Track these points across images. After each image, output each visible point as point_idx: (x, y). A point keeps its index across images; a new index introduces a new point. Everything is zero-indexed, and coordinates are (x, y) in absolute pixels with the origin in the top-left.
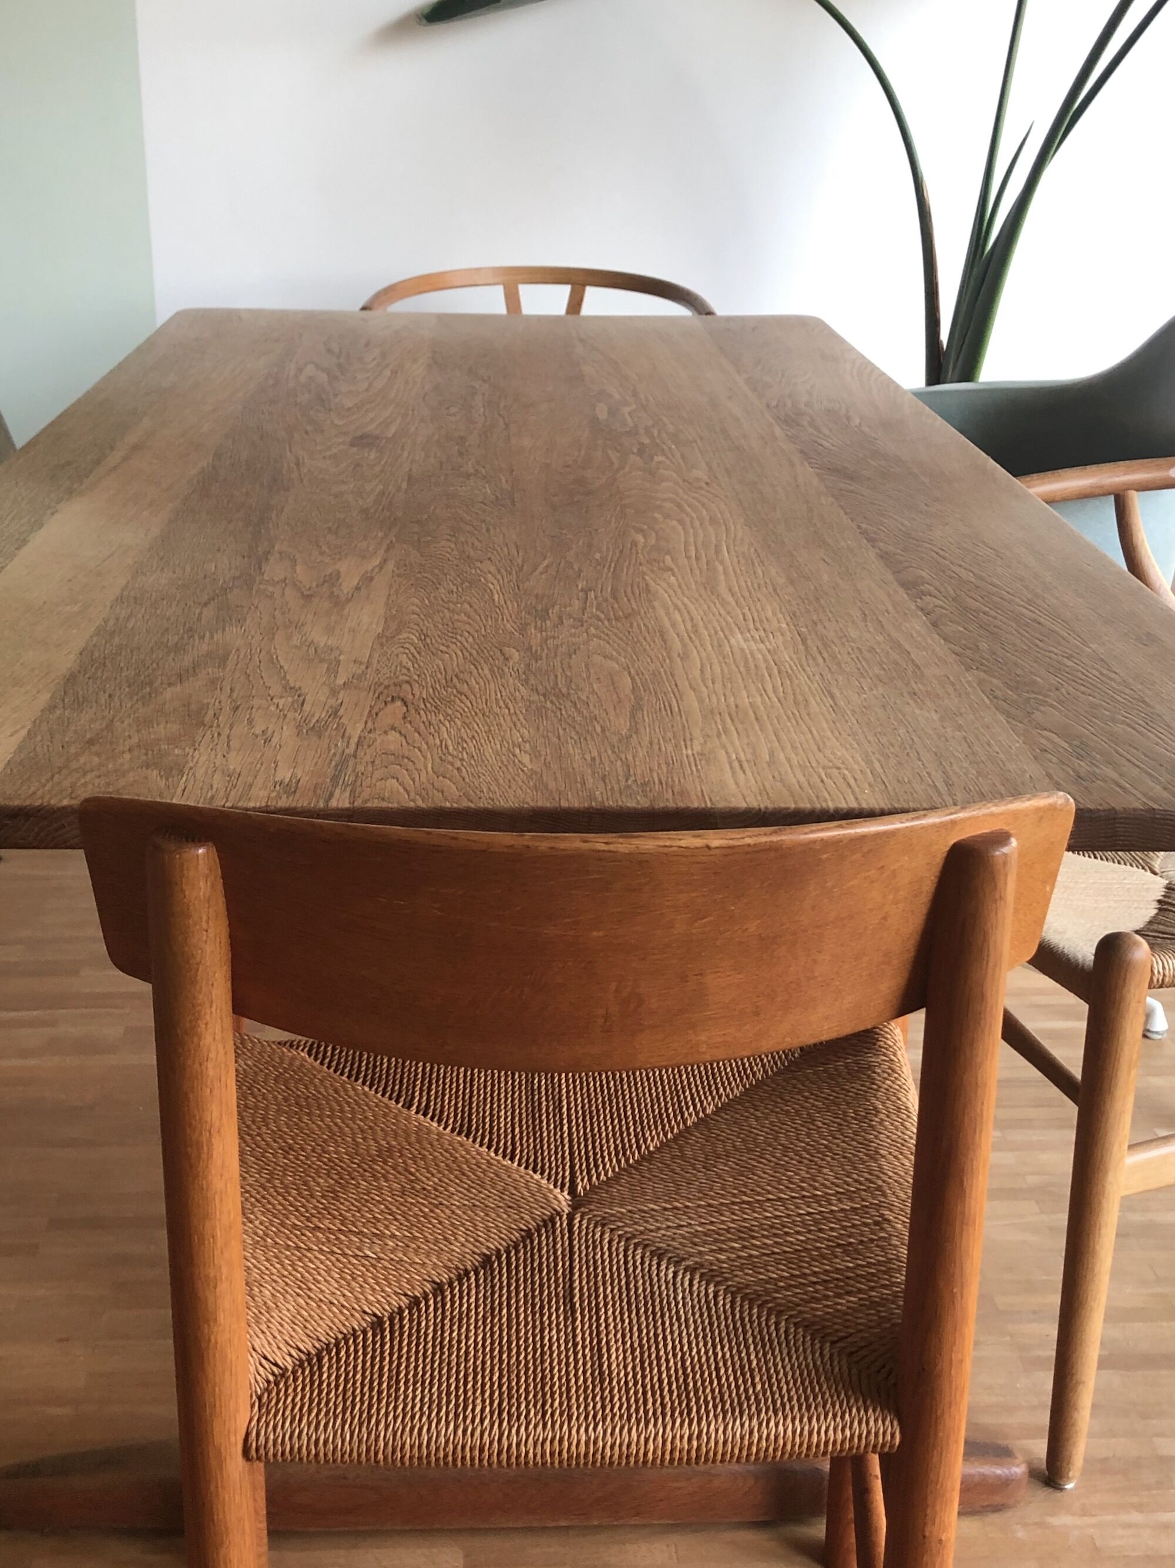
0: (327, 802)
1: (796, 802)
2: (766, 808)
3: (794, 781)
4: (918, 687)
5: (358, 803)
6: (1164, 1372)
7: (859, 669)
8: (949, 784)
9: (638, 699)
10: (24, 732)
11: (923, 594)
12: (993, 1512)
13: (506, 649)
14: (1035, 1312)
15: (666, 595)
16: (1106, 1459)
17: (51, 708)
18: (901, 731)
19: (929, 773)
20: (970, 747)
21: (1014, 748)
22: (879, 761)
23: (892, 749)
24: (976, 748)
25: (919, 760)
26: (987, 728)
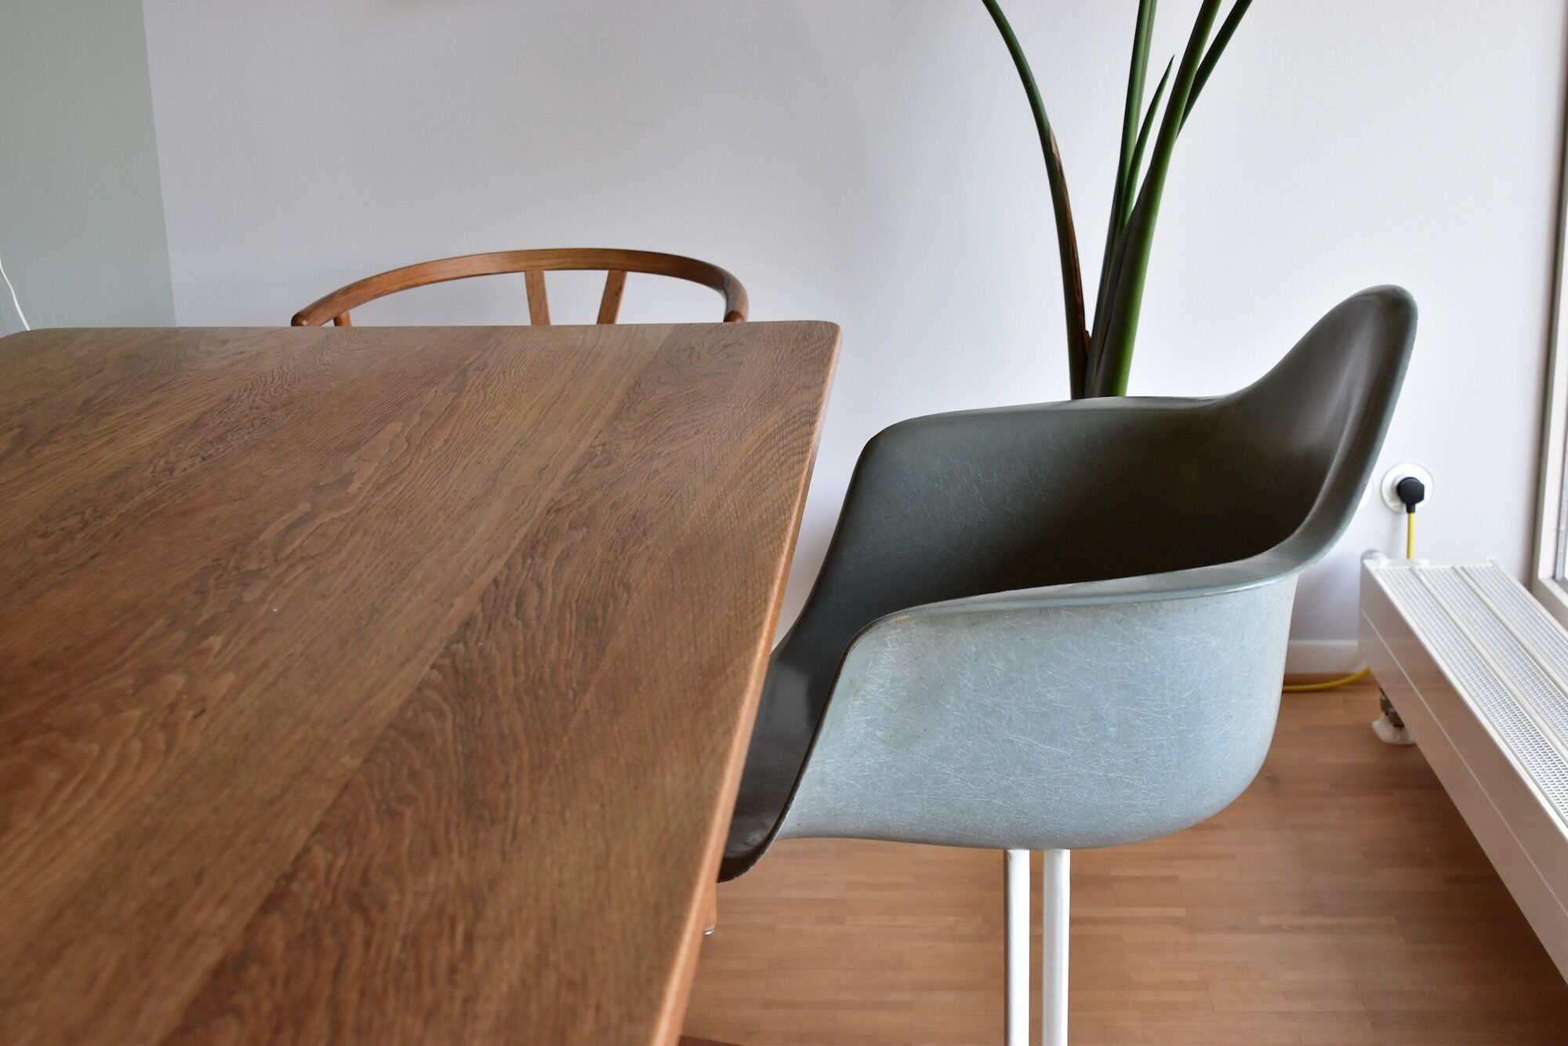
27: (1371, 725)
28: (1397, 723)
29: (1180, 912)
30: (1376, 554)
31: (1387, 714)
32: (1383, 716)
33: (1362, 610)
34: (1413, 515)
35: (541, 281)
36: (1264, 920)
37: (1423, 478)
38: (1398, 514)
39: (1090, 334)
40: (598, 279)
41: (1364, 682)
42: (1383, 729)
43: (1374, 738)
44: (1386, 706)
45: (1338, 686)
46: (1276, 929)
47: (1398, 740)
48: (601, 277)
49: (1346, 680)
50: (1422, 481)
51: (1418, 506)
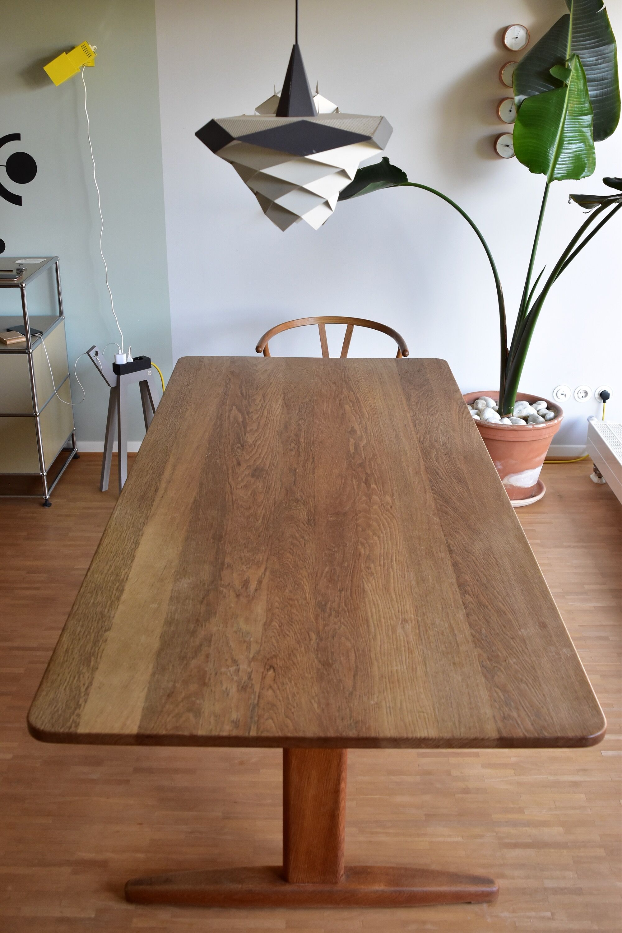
0: (249, 733)
1: (407, 734)
2: (397, 736)
3: (407, 721)
4: (457, 659)
5: (259, 734)
6: (552, 850)
7: (436, 646)
8: (460, 722)
9: (357, 667)
10: (146, 689)
11: (466, 592)
12: (486, 902)
13: (310, 633)
14: (506, 822)
15: (370, 594)
16: (525, 889)
17: (154, 674)
18: (447, 688)
19: (454, 715)
20: (470, 699)
21: (485, 699)
22: (438, 708)
23: (443, 700)
24: (472, 699)
25: (452, 707)
26: (477, 686)
27: (590, 476)
28: (600, 476)
29: (538, 541)
30: (593, 418)
31: (596, 473)
32: (594, 473)
33: (588, 437)
34: (605, 404)
35: (324, 328)
36: (565, 544)
37: (609, 391)
38: (600, 403)
39: (509, 349)
40: (344, 327)
41: (587, 460)
42: (594, 477)
43: (591, 481)
44: (596, 470)
45: (576, 461)
46: (569, 547)
47: (599, 482)
48: (345, 326)
49: (580, 459)
50: (609, 392)
51: (607, 401)
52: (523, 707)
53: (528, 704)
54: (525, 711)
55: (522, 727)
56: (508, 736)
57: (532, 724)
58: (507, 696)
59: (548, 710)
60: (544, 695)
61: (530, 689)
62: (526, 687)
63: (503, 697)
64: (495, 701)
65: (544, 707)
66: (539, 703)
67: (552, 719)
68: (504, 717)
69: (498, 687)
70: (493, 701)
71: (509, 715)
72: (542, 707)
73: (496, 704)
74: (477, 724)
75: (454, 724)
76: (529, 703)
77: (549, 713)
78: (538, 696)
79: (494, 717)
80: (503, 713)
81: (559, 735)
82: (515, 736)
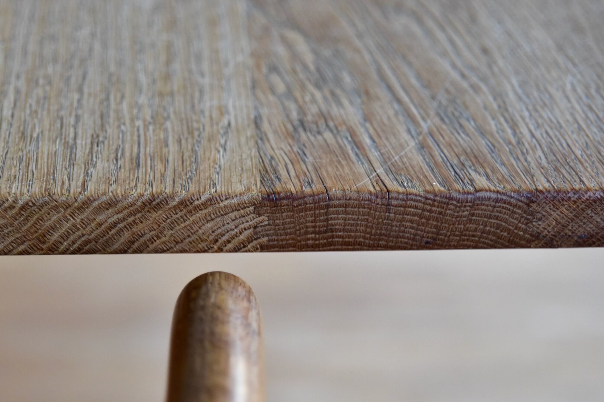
18: (85, 33)
19: (78, 118)
20: (168, 63)
21: (231, 64)
22: (18, 92)
23: (50, 70)
24: (177, 66)
25: (80, 90)
26: (213, 23)
52: (390, 88)
53: (414, 81)
54: (399, 101)
55: (374, 155)
56: (307, 190)
57: (422, 147)
58: (327, 53)
59: (498, 95)
60: (485, 51)
61: (429, 33)
62: (416, 29)
63: (309, 58)
64: (274, 69)
65: (484, 88)
66: (463, 76)
67: (514, 126)
68: (302, 123)
69: (297, 27)
70: (264, 70)
71: (324, 116)
72: (475, 88)
73: (276, 79)
74: (173, 148)
75: (71, 148)
76: (419, 76)
77: (504, 108)
78: (458, 53)
79: (257, 123)
80: (302, 111)
81: (543, 184)
82: (335, 191)
